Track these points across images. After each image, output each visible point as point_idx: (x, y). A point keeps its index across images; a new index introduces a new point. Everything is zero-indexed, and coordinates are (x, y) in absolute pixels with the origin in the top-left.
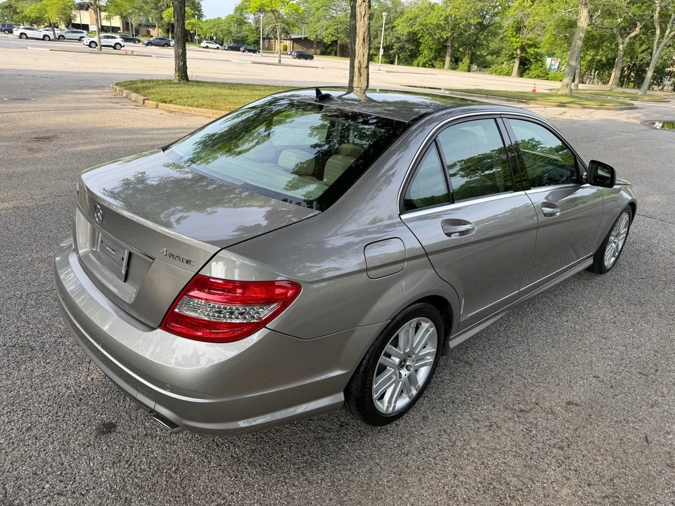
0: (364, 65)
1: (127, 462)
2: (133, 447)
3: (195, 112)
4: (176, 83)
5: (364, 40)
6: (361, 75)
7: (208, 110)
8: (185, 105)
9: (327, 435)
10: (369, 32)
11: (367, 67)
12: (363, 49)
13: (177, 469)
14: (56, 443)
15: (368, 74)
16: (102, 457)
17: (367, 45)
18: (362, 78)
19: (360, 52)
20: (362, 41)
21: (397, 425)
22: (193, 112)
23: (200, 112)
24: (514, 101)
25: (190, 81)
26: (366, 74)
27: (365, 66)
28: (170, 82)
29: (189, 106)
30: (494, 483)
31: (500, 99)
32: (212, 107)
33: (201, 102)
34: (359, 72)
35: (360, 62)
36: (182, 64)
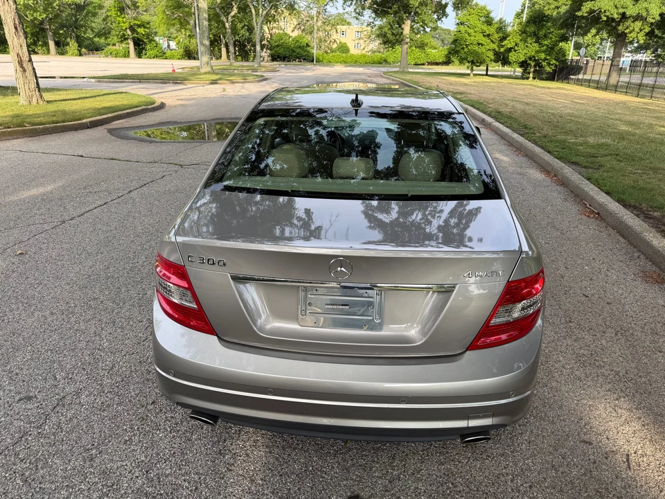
0: (25, 57)
5: (16, 28)
6: (24, 71)
10: (20, 18)
11: (30, 60)
12: (19, 39)
15: (34, 69)
17: (21, 34)
18: (27, 74)
19: (15, 43)
20: (14, 30)
26: (31, 69)
27: (27, 59)
34: (22, 67)
35: (18, 55)
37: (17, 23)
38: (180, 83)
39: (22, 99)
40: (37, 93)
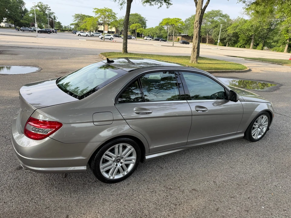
1: (19, 179)
2: (23, 175)
9: (88, 183)
13: (32, 184)
14: (2, 170)
16: (12, 176)
17: (197, 39)
18: (195, 53)
19: (195, 42)
20: (195, 37)
21: (116, 185)
24: (276, 64)
25: (128, 53)
27: (196, 48)
30: (138, 211)
31: (269, 63)
35: (194, 46)
36: (125, 46)
37: (197, 35)
38: (281, 64)
40: (196, 59)
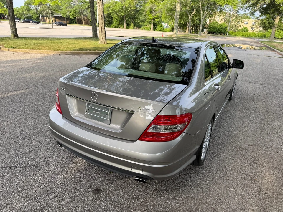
0: (103, 27)
3: (30, 51)
4: (12, 39)
5: (102, 17)
6: (102, 32)
7: (37, 50)
8: (24, 49)
10: (104, 13)
11: (105, 28)
12: (102, 21)
15: (105, 31)
17: (103, 19)
18: (103, 33)
19: (101, 22)
20: (101, 17)
22: (29, 52)
23: (32, 51)
25: (20, 37)
26: (104, 31)
27: (104, 28)
28: (9, 38)
29: (26, 49)
32: (38, 49)
33: (32, 47)
34: (102, 30)
35: (101, 26)
36: (14, 29)
37: (103, 15)
39: (100, 42)
40: (105, 40)
